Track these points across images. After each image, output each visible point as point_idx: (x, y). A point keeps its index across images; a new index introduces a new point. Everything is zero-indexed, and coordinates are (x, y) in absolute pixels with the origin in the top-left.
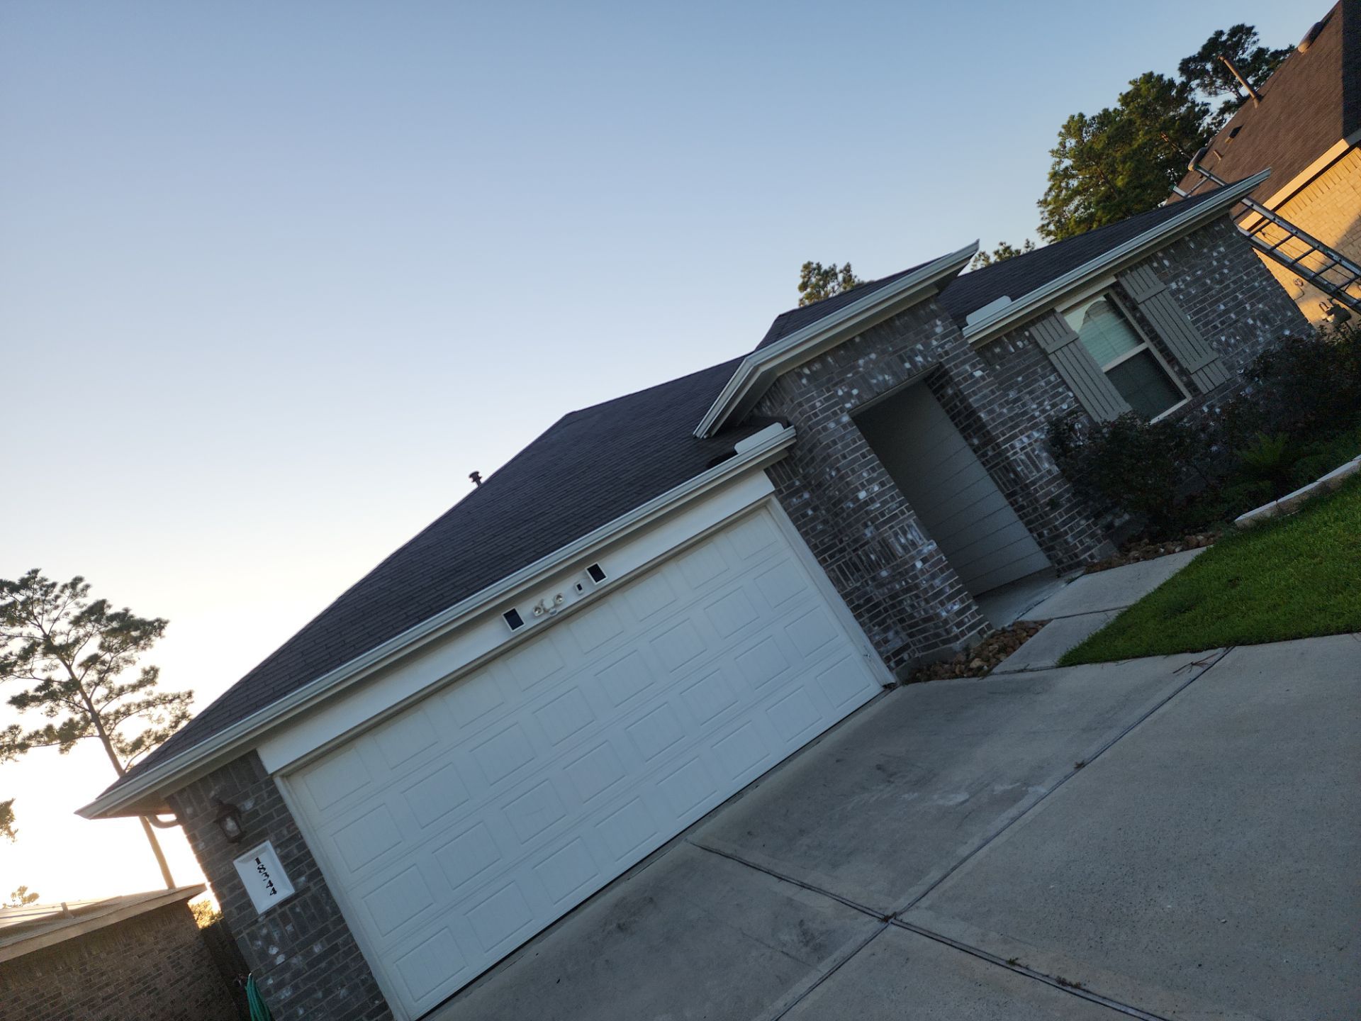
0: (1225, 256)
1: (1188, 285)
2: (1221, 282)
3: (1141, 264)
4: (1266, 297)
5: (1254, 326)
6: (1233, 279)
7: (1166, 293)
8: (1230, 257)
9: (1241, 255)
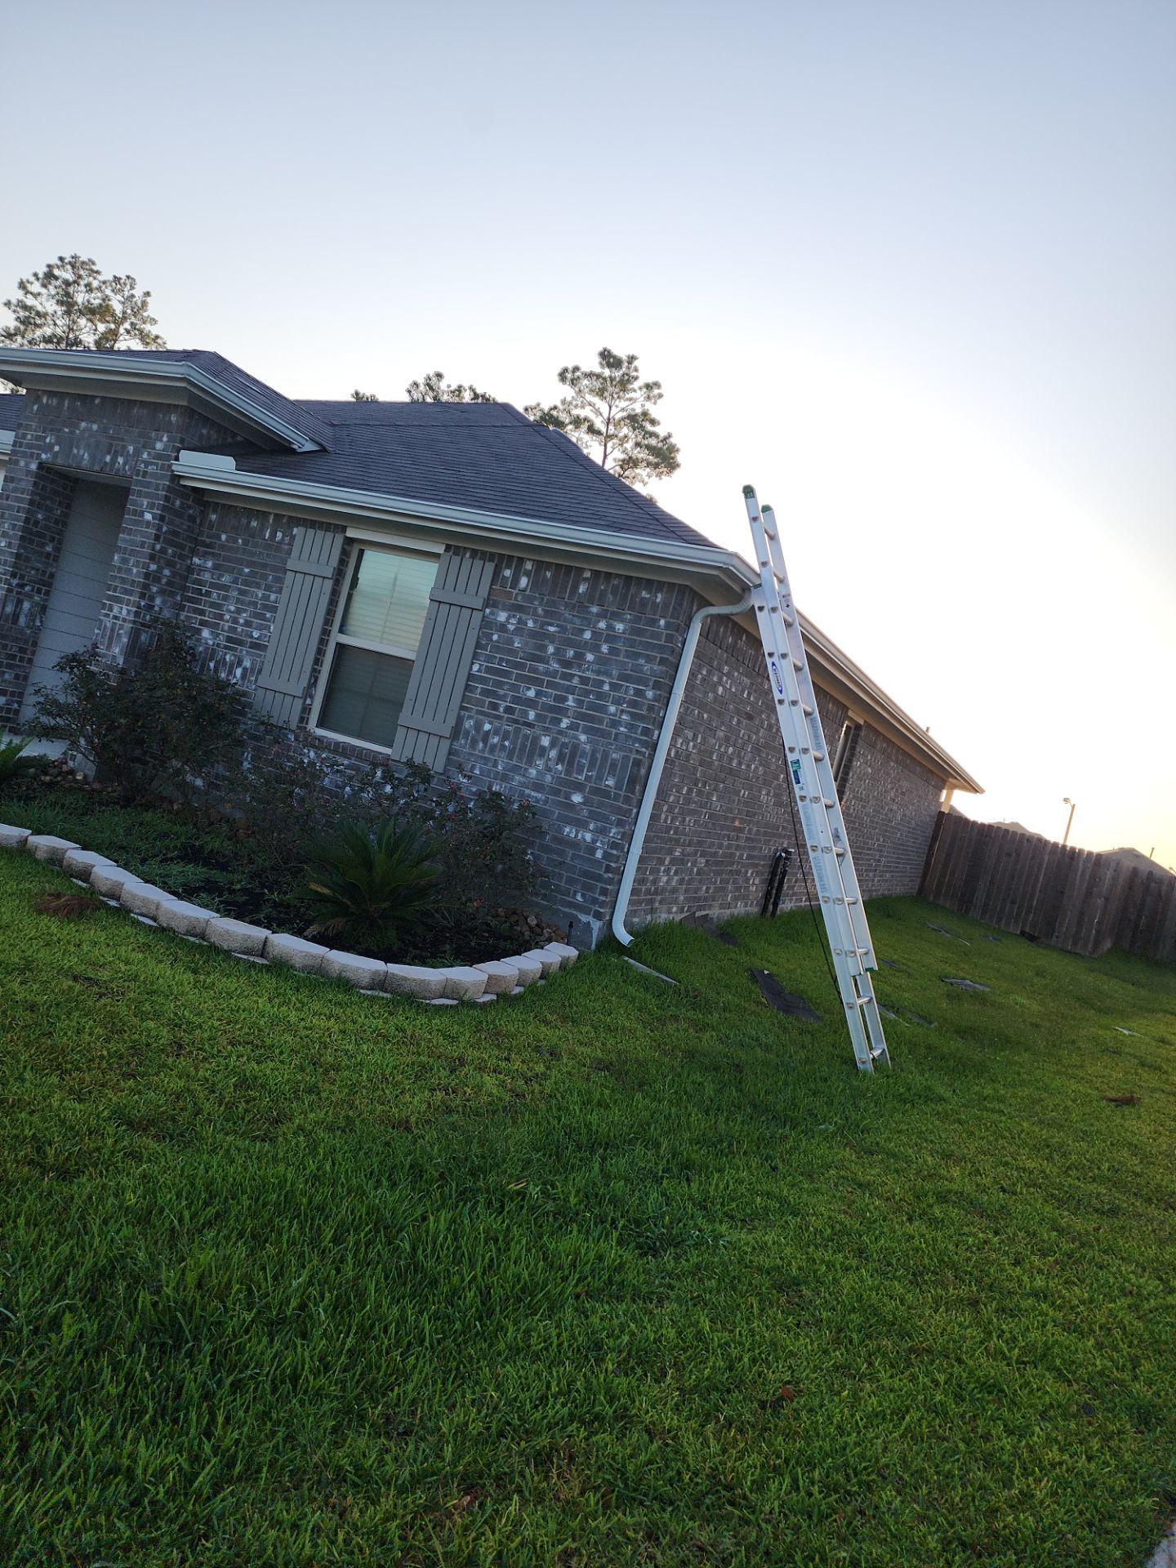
0: (611, 638)
1: (518, 631)
2: (566, 664)
3: (486, 557)
4: (604, 734)
5: (543, 751)
6: (588, 674)
7: (478, 616)
8: (619, 645)
9: (636, 656)
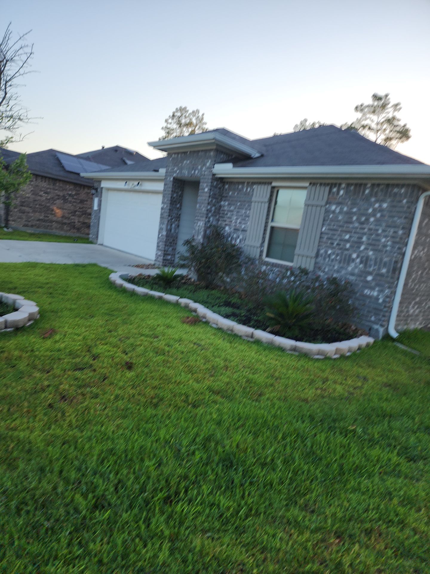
1: (340, 212)
3: (326, 185)
6: (371, 227)
7: (323, 209)
